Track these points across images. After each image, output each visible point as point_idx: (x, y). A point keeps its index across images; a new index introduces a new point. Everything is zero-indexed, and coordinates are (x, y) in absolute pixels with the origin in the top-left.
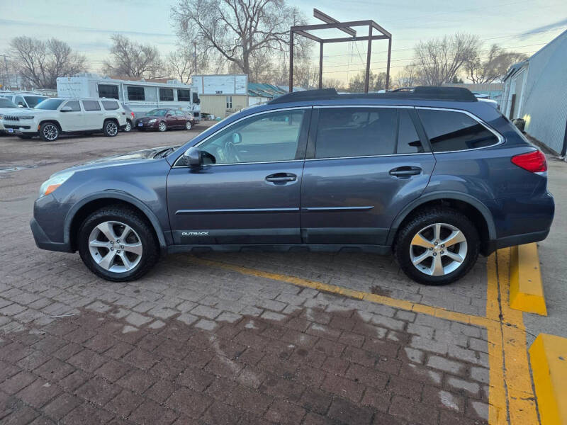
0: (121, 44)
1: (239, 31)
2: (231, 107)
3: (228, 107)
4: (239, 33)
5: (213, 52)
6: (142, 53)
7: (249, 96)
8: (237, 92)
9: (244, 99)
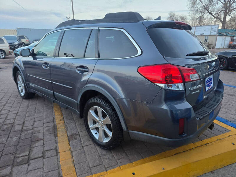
0: (172, 16)
1: (224, 3)
2: (207, 41)
3: (205, 41)
4: (224, 4)
5: (207, 15)
6: (180, 19)
7: (218, 36)
8: (212, 34)
9: (215, 37)
